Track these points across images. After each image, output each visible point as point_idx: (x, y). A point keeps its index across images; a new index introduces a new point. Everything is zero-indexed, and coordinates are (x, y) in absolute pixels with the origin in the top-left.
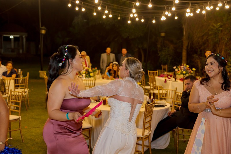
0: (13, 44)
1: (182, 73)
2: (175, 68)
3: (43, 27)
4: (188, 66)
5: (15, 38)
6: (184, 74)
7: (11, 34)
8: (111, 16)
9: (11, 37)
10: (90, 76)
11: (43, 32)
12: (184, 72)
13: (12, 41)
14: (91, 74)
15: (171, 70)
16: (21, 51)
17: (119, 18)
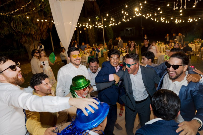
0: (129, 32)
1: (197, 42)
2: (194, 40)
3: (143, 27)
4: (200, 39)
5: (130, 29)
6: (198, 43)
7: (129, 28)
8: (169, 22)
9: (129, 29)
10: (160, 45)
11: (143, 28)
12: (198, 42)
13: (129, 31)
14: (160, 44)
15: (193, 41)
16: (133, 35)
17: (173, 22)
